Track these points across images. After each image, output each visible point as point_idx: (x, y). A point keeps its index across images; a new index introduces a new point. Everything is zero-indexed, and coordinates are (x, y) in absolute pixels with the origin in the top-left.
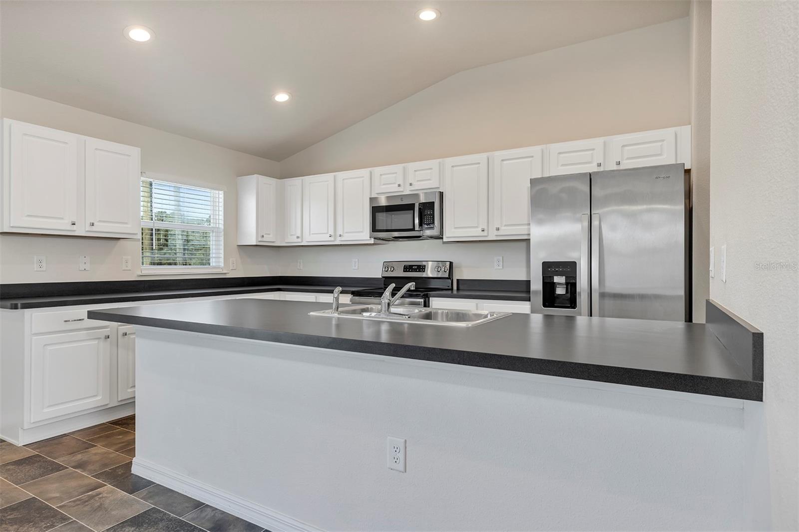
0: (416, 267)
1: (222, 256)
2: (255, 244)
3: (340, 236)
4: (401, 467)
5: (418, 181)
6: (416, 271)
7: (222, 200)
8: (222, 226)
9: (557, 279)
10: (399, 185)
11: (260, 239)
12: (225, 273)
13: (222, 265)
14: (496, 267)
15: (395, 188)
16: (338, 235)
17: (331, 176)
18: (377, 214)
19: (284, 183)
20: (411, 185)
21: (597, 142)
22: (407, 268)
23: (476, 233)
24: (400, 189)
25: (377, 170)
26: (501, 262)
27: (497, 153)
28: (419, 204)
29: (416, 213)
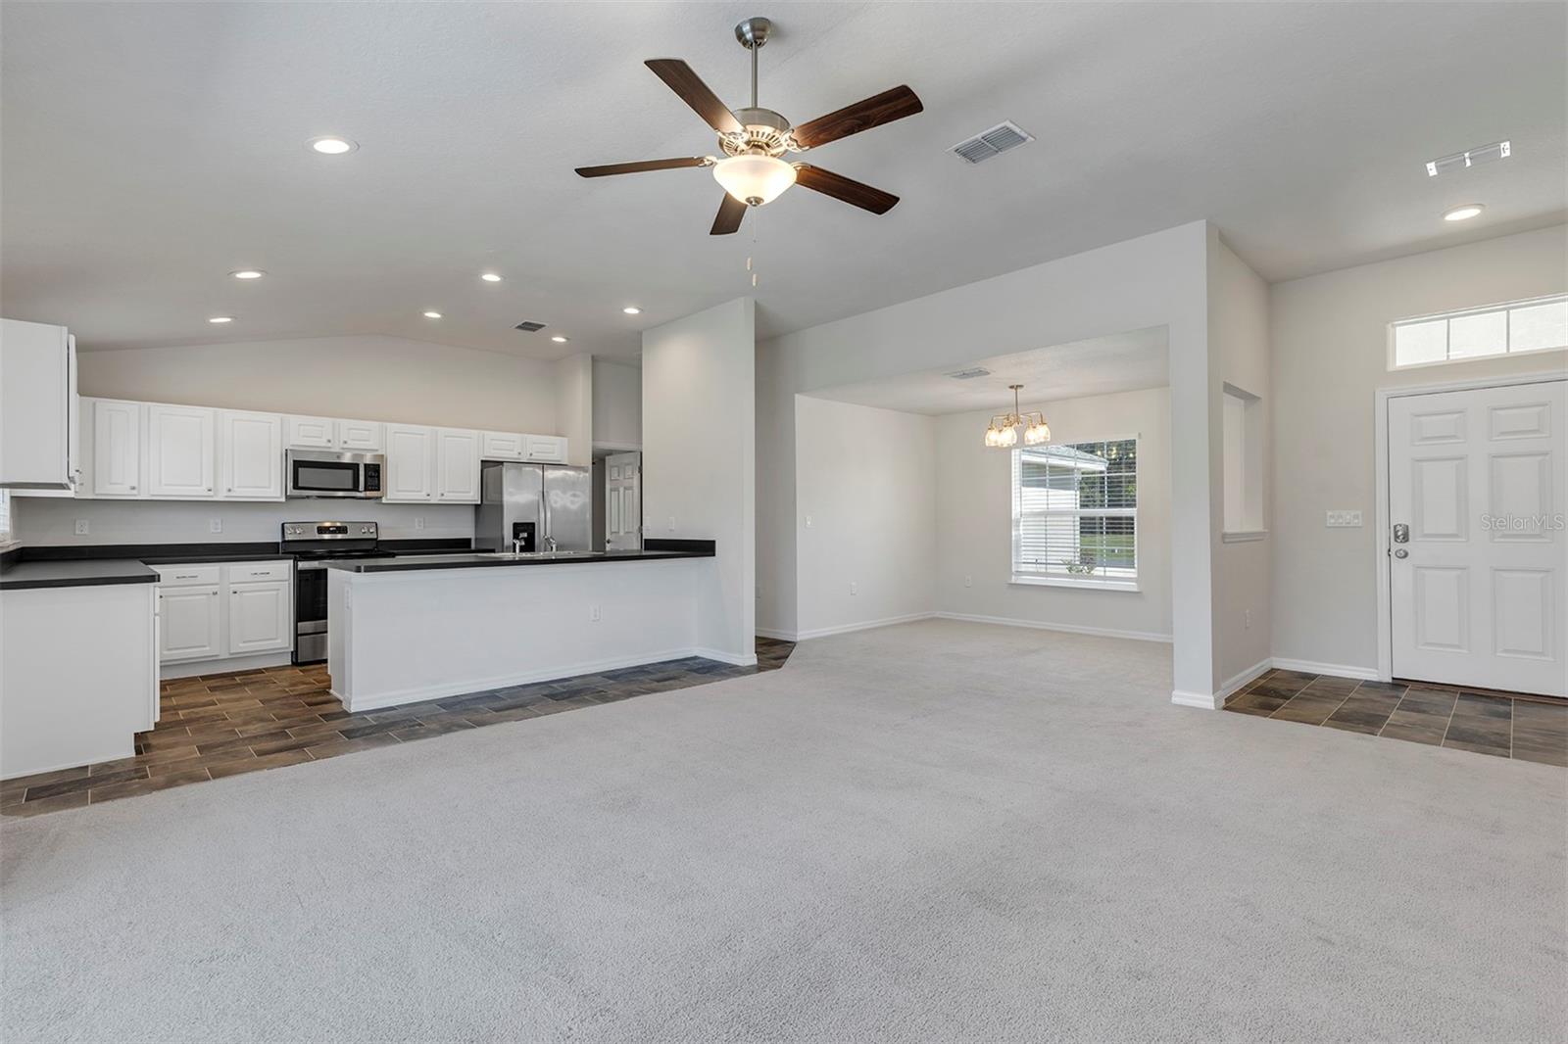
0: (334, 528)
3: (229, 490)
5: (353, 440)
6: (336, 533)
9: (522, 535)
10: (327, 441)
13: (8, 530)
14: (417, 527)
15: (322, 442)
16: (225, 490)
17: (208, 412)
18: (300, 469)
19: (94, 404)
20: (345, 442)
21: (516, 436)
22: (321, 530)
23: (419, 497)
24: (329, 445)
25: (291, 418)
26: (422, 523)
27: (439, 428)
28: (365, 464)
29: (362, 473)
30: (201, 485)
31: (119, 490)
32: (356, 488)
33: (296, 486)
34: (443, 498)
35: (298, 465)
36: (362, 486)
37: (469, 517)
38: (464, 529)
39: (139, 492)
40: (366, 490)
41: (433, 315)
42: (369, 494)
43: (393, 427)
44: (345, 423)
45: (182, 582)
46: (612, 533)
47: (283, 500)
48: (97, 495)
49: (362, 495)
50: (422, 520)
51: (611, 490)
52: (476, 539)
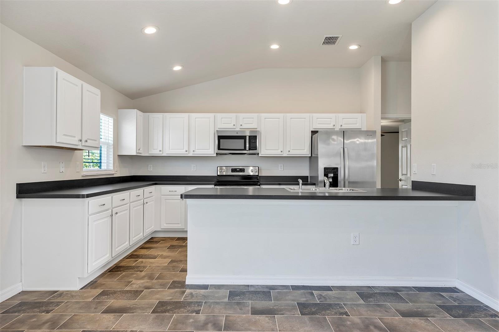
0: (239, 170)
1: (110, 162)
2: (134, 154)
3: (194, 151)
5: (245, 124)
6: (239, 172)
7: (112, 124)
10: (234, 125)
11: (137, 151)
12: (113, 174)
13: (112, 168)
14: (280, 170)
15: (231, 126)
16: (192, 151)
17: (186, 115)
18: (221, 140)
19: (149, 116)
20: (241, 125)
21: (332, 115)
22: (234, 170)
23: (277, 153)
24: (234, 127)
25: (219, 115)
26: (282, 167)
27: (288, 114)
28: (249, 136)
29: (247, 141)
30: (183, 149)
31: (155, 152)
32: (245, 149)
33: (219, 148)
34: (290, 153)
35: (220, 138)
36: (247, 148)
37: (306, 164)
38: (305, 172)
39: (163, 153)
40: (249, 149)
42: (251, 152)
43: (264, 115)
44: (242, 115)
45: (171, 193)
46: (403, 175)
47: (215, 155)
48: (150, 154)
49: (249, 152)
50: (282, 165)
51: (402, 147)
52: (310, 176)
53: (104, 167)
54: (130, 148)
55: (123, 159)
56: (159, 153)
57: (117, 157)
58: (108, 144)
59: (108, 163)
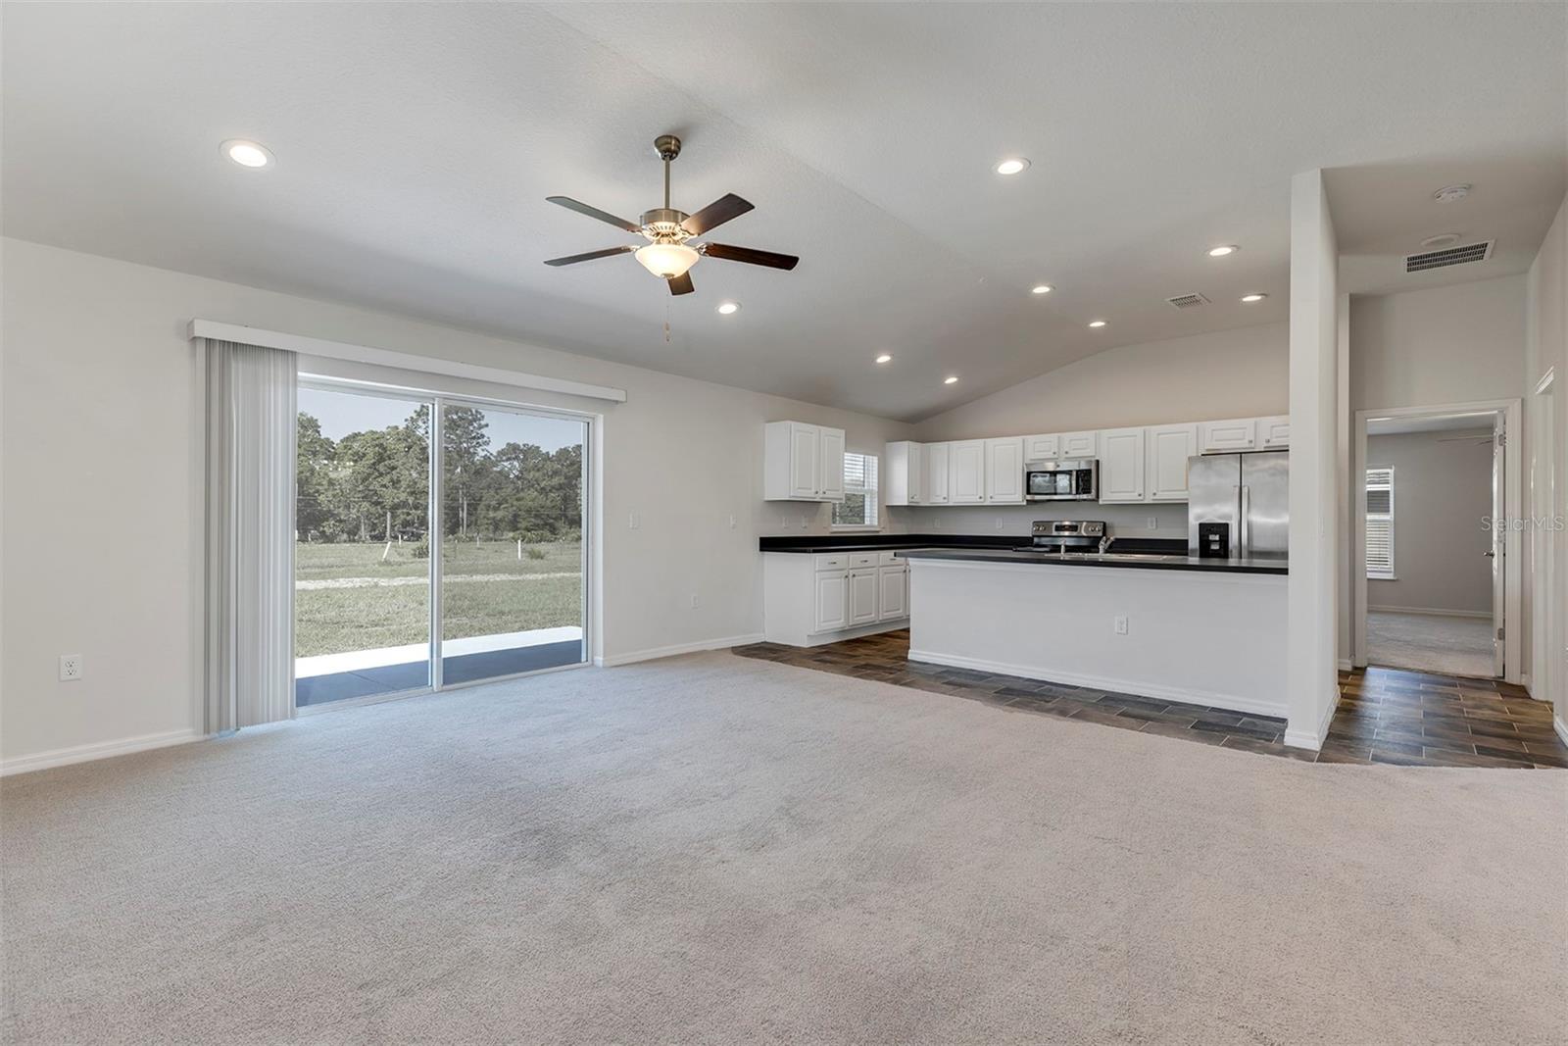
0: (1069, 527)
1: (876, 515)
2: (906, 504)
3: (992, 498)
4: (1124, 631)
5: (1074, 449)
6: (1070, 532)
7: (876, 465)
8: (876, 489)
9: (1212, 537)
10: (1055, 453)
11: (911, 500)
12: (878, 531)
13: (876, 523)
14: (1150, 527)
15: (1050, 455)
16: (989, 498)
17: (980, 442)
18: (1031, 478)
19: (929, 447)
21: (1248, 422)
22: (1059, 528)
23: (1131, 497)
24: (1055, 456)
25: (1030, 438)
26: (1155, 524)
27: (1154, 427)
28: (1077, 471)
29: (1074, 477)
31: (938, 500)
32: (1071, 493)
33: (1028, 493)
34: (1155, 498)
35: (1029, 474)
36: (1074, 492)
39: (949, 501)
40: (1078, 493)
41: (1097, 324)
43: (1106, 433)
44: (1069, 436)
47: (1025, 503)
48: (932, 502)
49: (1078, 497)
50: (1154, 519)
53: (867, 522)
54: (901, 497)
55: (894, 510)
56: (942, 500)
57: (885, 508)
58: (871, 492)
59: (871, 517)
